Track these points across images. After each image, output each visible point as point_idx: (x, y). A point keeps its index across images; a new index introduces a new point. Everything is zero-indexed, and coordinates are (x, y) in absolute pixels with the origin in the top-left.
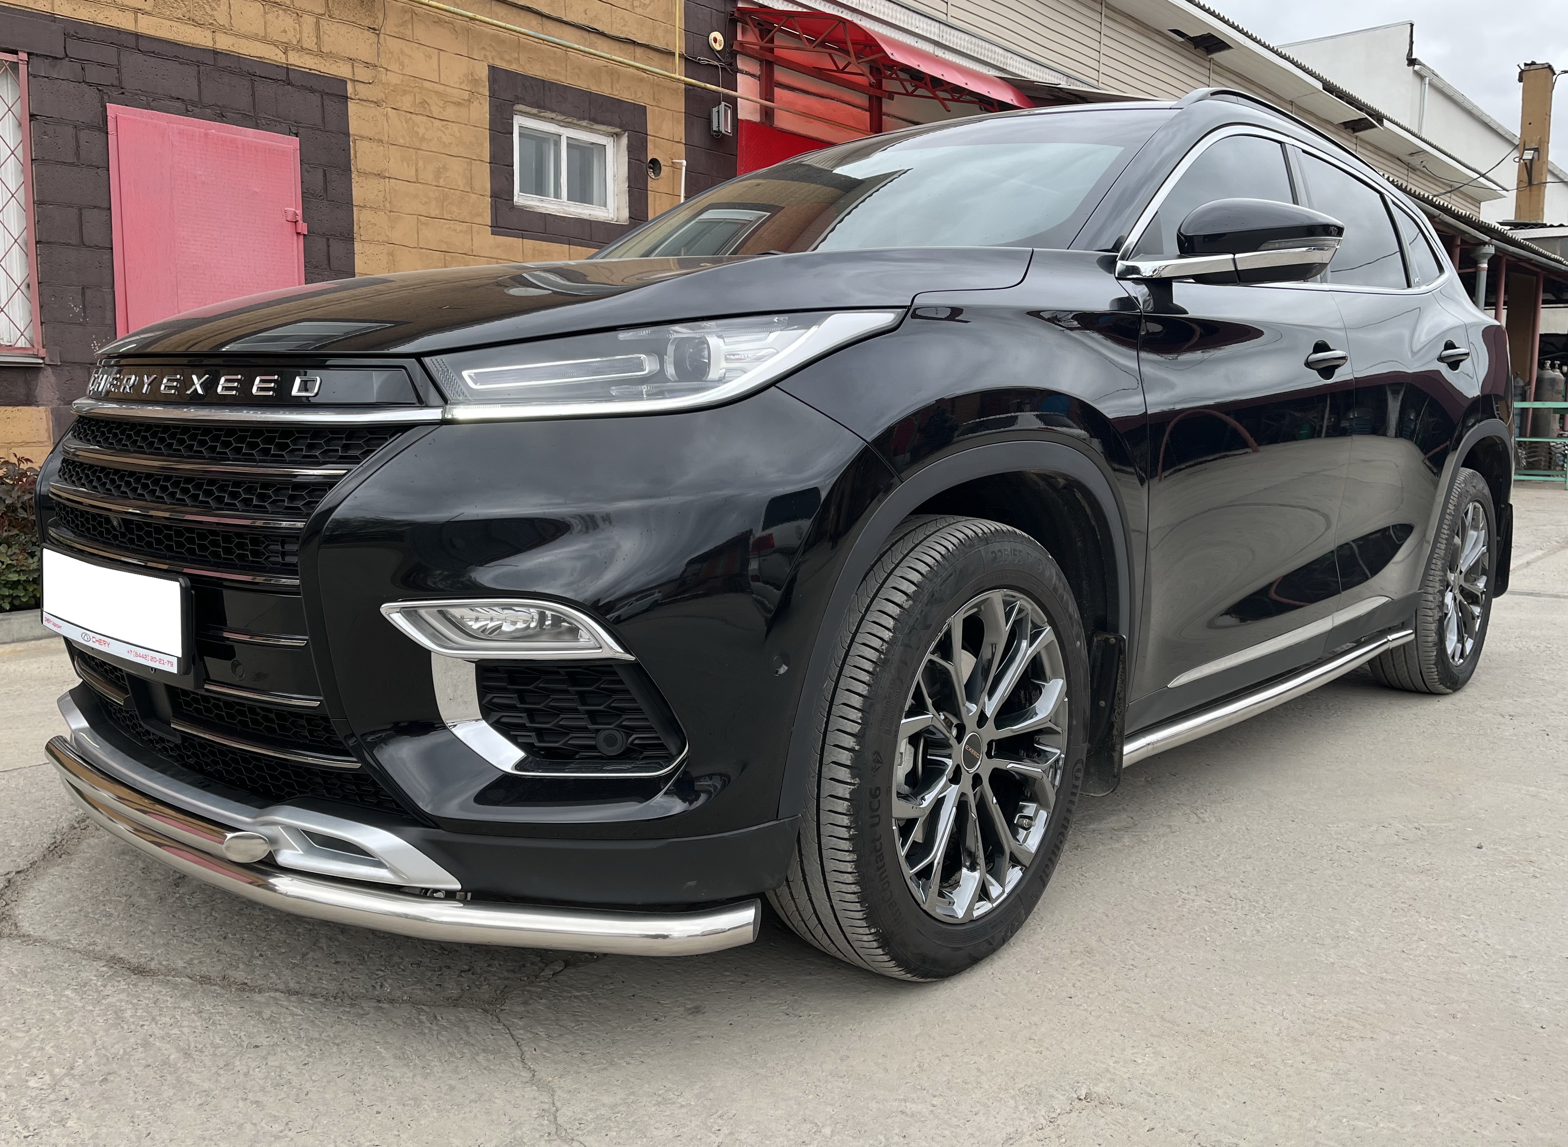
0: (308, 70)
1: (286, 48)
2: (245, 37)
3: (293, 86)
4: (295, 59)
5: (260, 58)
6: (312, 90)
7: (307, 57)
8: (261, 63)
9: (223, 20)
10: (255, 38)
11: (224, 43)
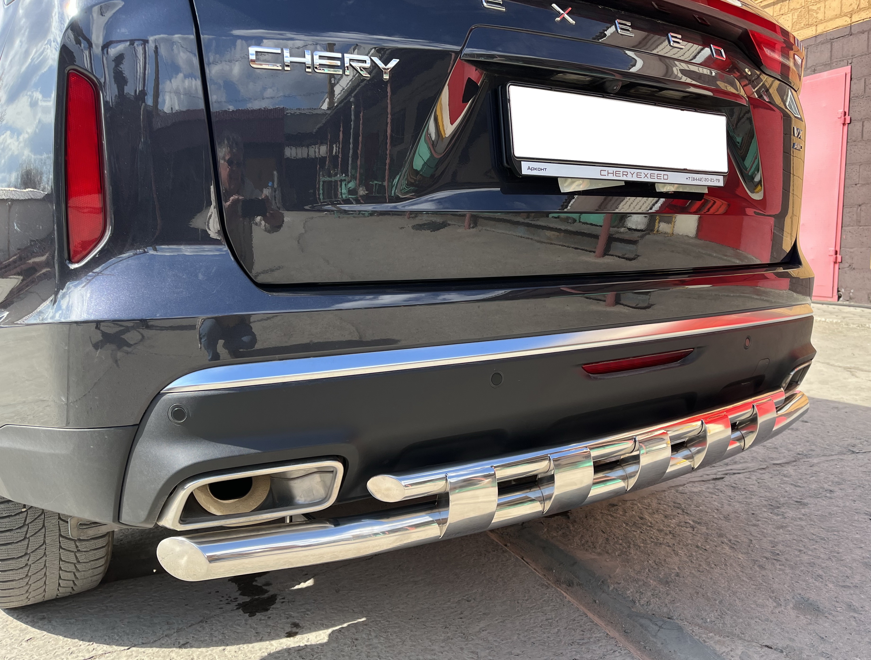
0: (862, 21)
1: (851, 14)
2: (831, 19)
3: (854, 34)
4: (856, 18)
5: (837, 27)
6: (863, 32)
7: (862, 13)
8: (838, 29)
9: (820, 16)
10: (837, 17)
11: (821, 29)
